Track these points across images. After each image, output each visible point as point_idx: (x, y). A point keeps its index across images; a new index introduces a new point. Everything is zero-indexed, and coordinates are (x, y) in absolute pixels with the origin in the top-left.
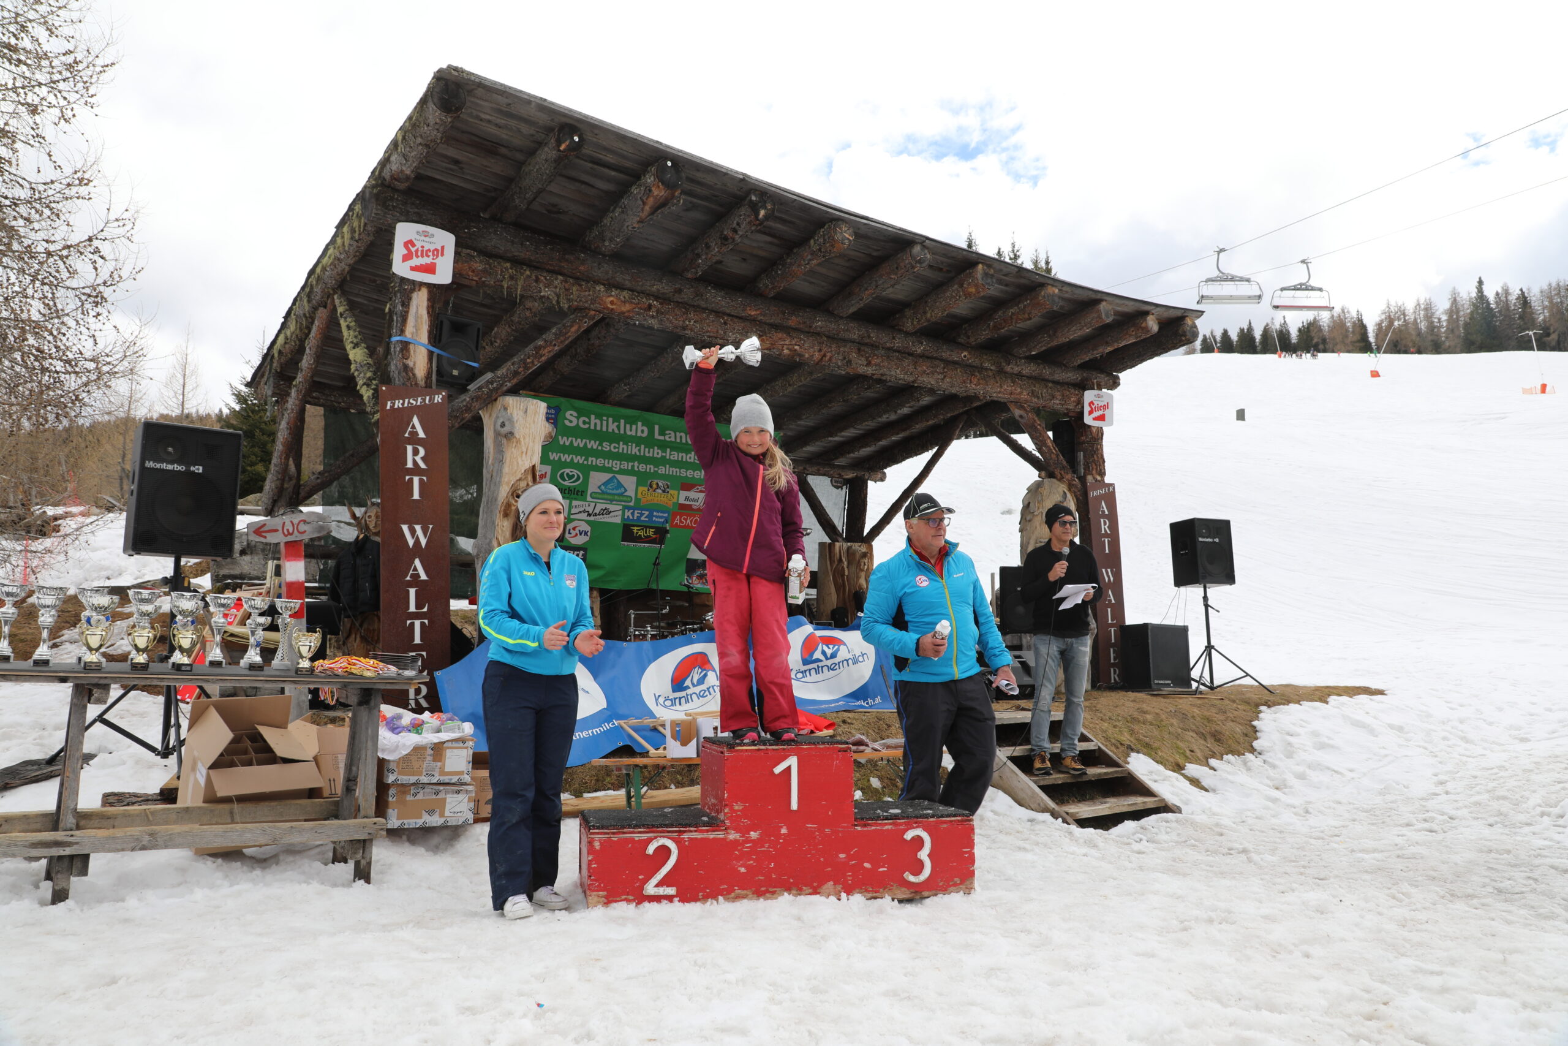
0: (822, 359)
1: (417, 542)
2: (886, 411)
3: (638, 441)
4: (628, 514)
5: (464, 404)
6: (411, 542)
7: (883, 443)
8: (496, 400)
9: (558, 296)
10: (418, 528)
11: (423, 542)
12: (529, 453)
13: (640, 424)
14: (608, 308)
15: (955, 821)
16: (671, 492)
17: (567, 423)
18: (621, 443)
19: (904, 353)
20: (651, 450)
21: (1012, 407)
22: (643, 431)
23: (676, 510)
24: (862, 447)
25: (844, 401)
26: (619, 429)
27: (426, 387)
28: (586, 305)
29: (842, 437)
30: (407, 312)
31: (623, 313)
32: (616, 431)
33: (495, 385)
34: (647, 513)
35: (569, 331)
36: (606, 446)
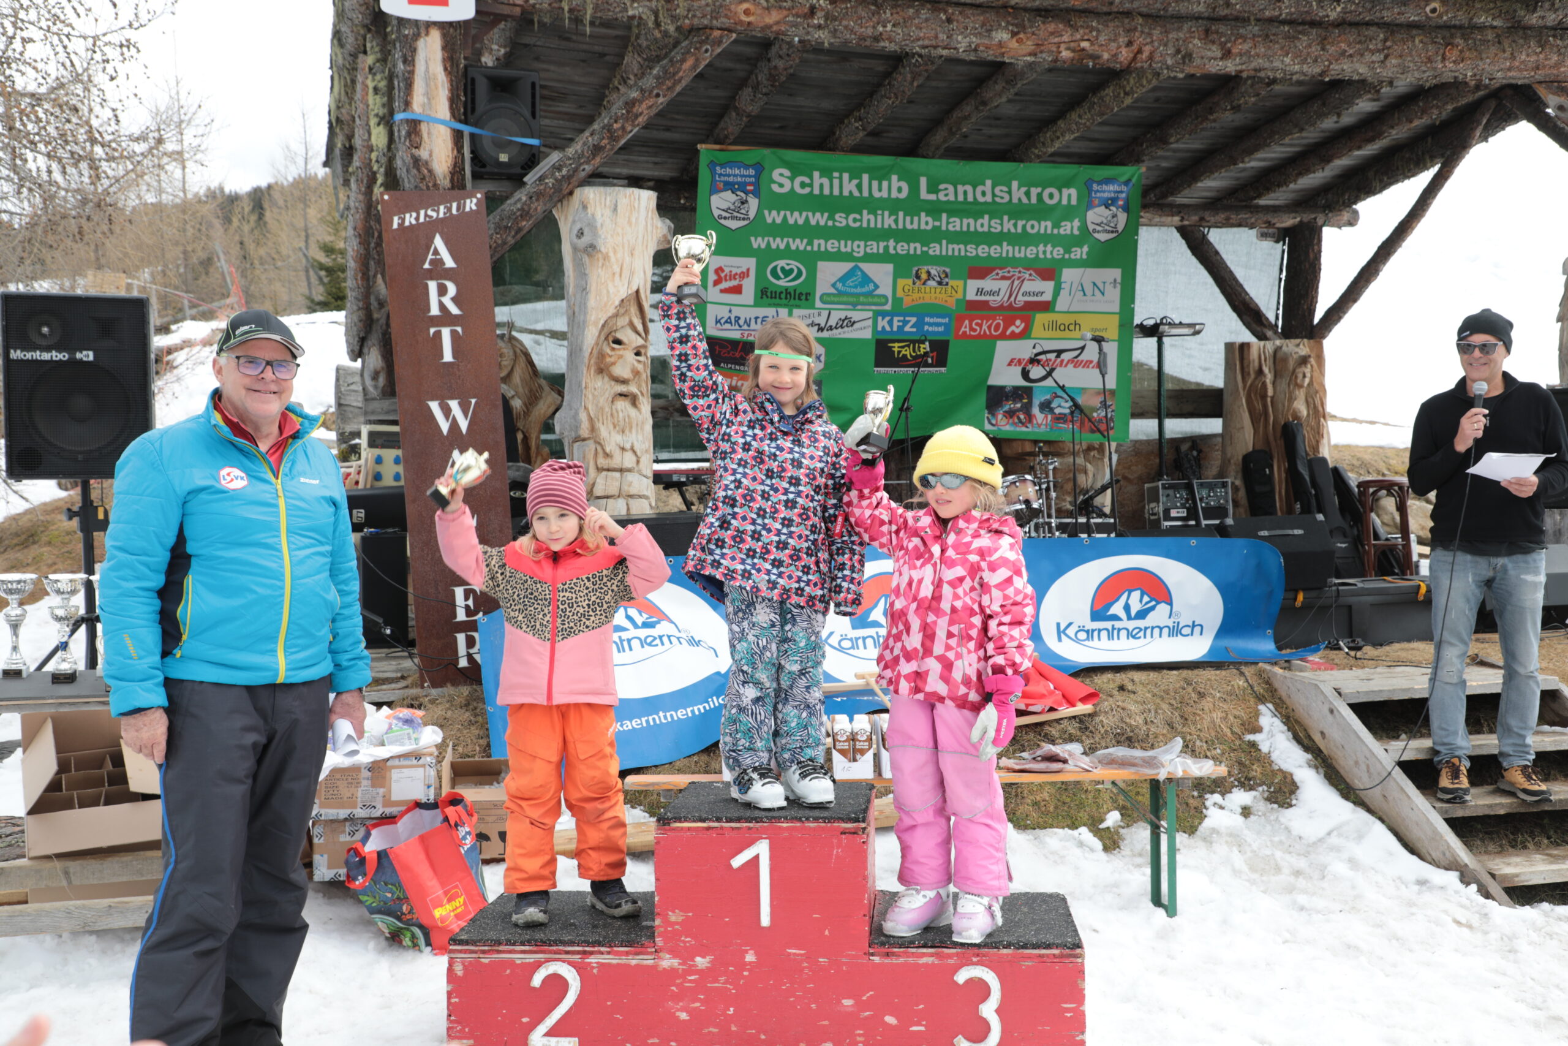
0: (1134, 58)
1: (454, 425)
2: (1322, 116)
3: (894, 206)
4: (882, 323)
5: (519, 206)
6: (445, 426)
7: (1342, 162)
8: (571, 193)
9: (656, 13)
10: (454, 405)
11: (464, 424)
12: (626, 273)
13: (894, 178)
14: (741, 22)
15: (1048, 956)
16: (952, 283)
17: (775, 188)
18: (865, 212)
19: (1303, 23)
20: (916, 219)
21: (1542, 91)
22: (900, 190)
23: (963, 311)
24: (1300, 174)
25: (1233, 108)
26: (860, 191)
27: (453, 188)
28: (706, 22)
29: (1264, 160)
30: (412, 72)
31: (769, 27)
32: (856, 193)
33: (564, 171)
34: (914, 320)
35: (680, 69)
36: (841, 220)
